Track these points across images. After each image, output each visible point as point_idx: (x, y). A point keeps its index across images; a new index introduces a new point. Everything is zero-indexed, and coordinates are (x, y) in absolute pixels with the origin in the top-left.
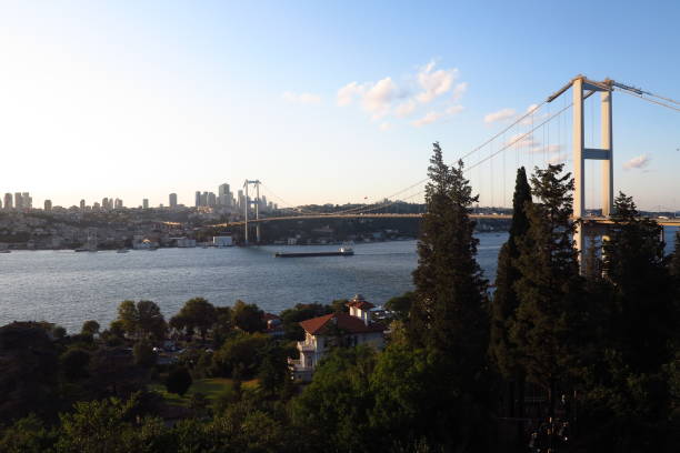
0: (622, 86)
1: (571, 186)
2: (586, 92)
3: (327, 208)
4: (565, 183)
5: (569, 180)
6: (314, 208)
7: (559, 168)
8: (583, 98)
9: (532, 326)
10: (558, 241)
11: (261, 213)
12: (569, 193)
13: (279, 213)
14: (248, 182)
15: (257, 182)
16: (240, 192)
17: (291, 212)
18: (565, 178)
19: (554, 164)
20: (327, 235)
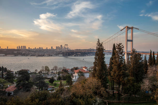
0: (135, 28)
1: (123, 47)
2: (128, 29)
3: (79, 50)
4: (122, 47)
5: (123, 46)
6: (77, 50)
7: (121, 44)
8: (127, 30)
9: (115, 73)
10: (120, 57)
11: (68, 50)
12: (123, 48)
13: (71, 50)
14: (65, 45)
15: (67, 45)
16: (64, 47)
17: (73, 50)
18: (122, 46)
19: (120, 43)
20: (79, 55)
